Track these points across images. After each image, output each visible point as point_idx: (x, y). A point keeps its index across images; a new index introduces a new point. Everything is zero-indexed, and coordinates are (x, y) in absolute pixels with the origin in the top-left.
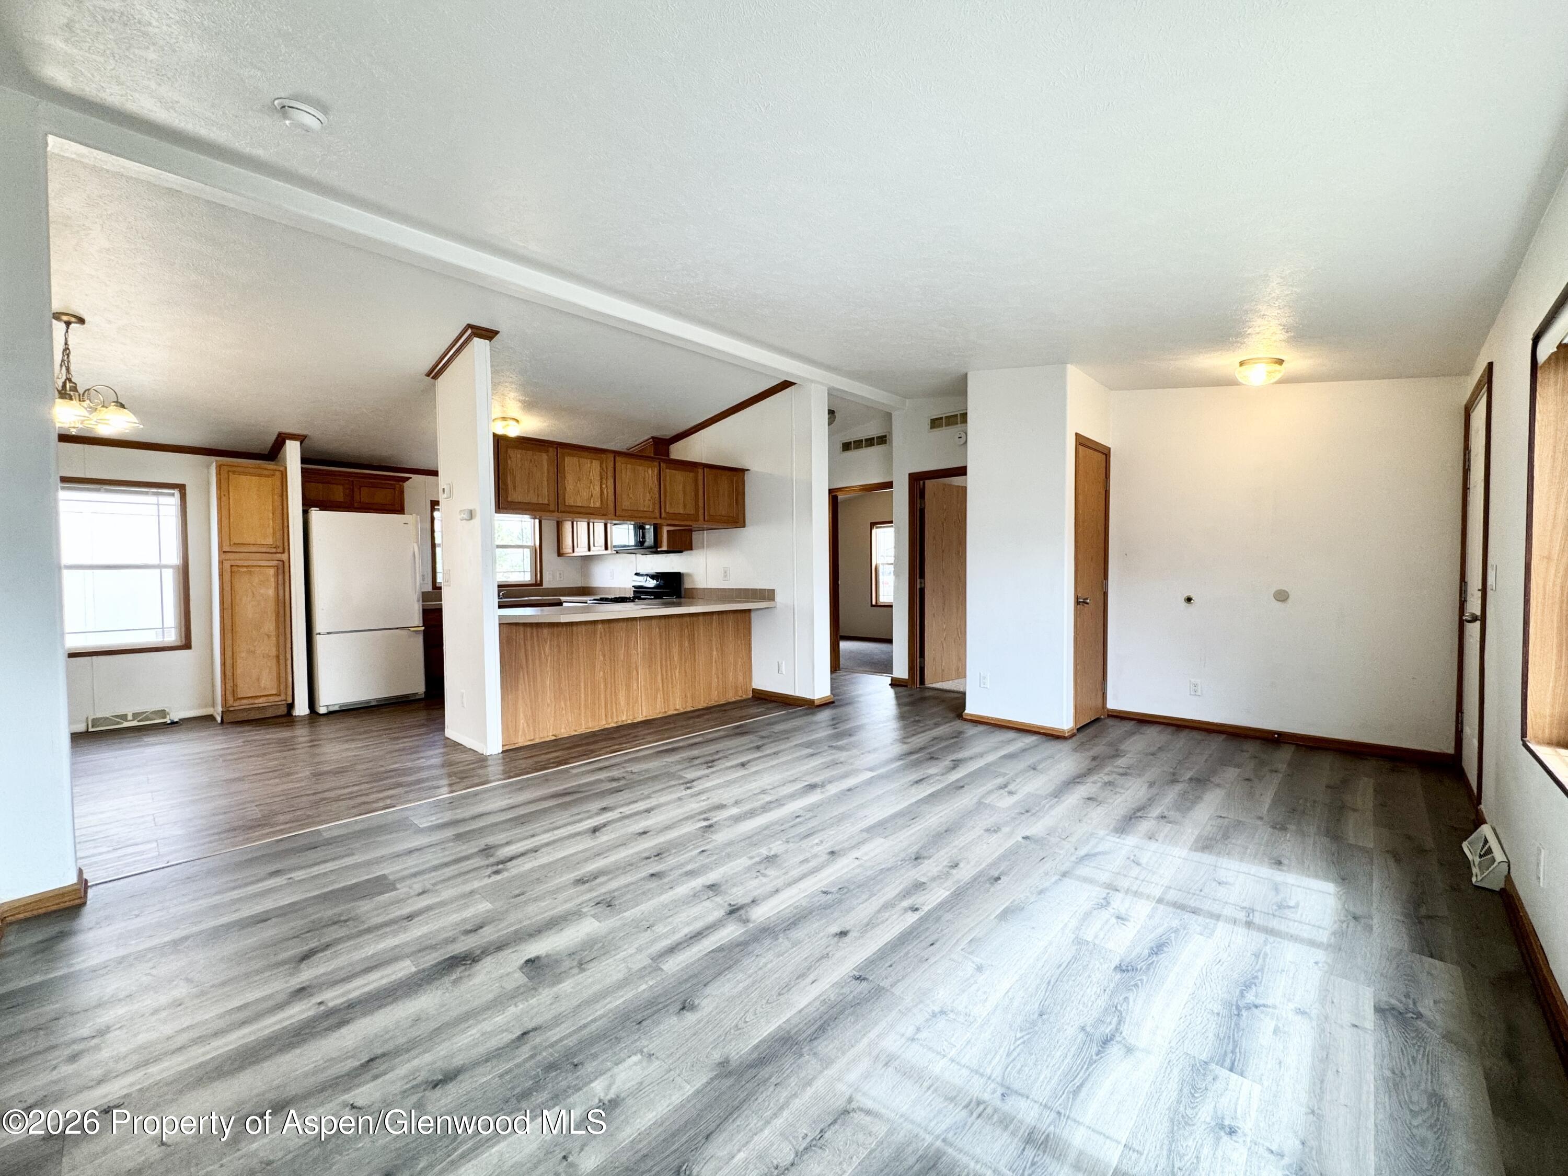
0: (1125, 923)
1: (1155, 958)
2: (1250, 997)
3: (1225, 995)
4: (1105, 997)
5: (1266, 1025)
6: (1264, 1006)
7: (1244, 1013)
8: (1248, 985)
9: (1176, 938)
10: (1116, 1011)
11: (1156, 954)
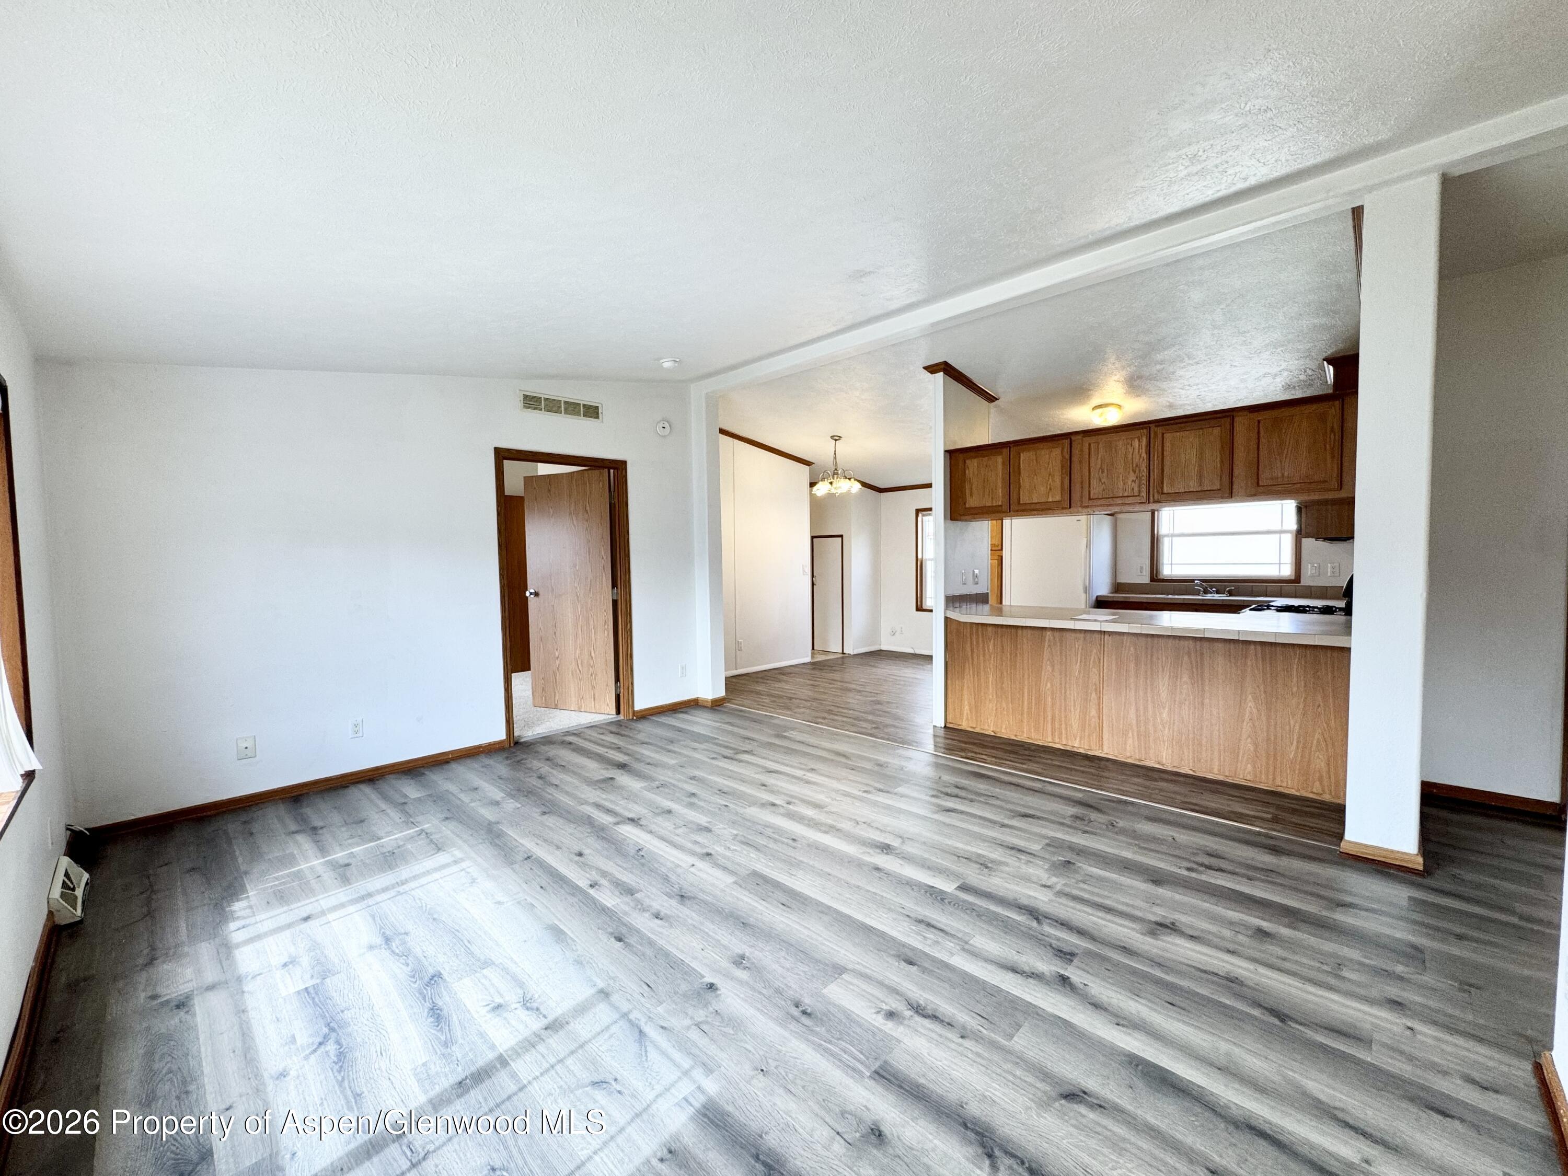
0: (488, 1008)
1: (428, 1005)
2: (331, 1047)
3: (350, 1029)
4: (420, 955)
5: (304, 1038)
6: (315, 1051)
7: (326, 1030)
8: (341, 1056)
9: (438, 1038)
10: (406, 954)
11: (432, 1009)
